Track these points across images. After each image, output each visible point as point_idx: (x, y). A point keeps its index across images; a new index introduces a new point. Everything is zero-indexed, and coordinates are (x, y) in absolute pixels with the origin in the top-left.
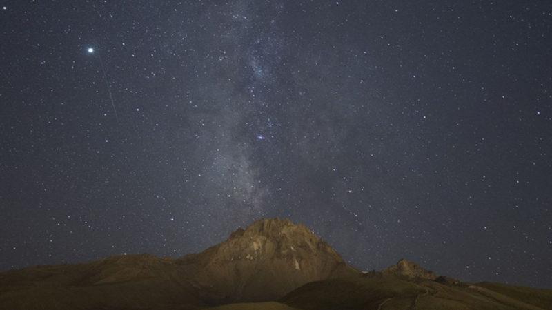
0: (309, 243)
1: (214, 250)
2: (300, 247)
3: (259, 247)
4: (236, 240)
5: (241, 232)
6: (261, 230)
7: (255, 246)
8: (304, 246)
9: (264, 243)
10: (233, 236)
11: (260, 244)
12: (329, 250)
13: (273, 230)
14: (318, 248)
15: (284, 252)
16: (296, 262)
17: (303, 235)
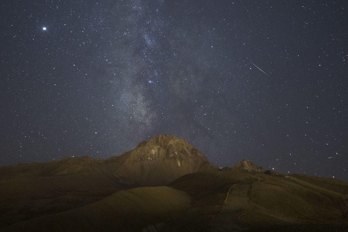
0: (187, 150)
1: (128, 154)
2: (182, 152)
3: (156, 152)
4: (142, 148)
5: (144, 143)
6: (157, 142)
7: (153, 152)
8: (183, 152)
9: (159, 150)
10: (139, 146)
11: (156, 151)
12: (199, 154)
13: (164, 142)
14: (192, 153)
15: (171, 155)
16: (179, 162)
17: (183, 144)
